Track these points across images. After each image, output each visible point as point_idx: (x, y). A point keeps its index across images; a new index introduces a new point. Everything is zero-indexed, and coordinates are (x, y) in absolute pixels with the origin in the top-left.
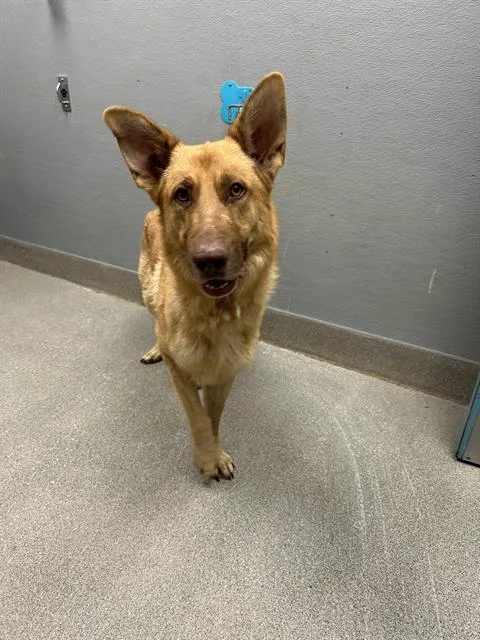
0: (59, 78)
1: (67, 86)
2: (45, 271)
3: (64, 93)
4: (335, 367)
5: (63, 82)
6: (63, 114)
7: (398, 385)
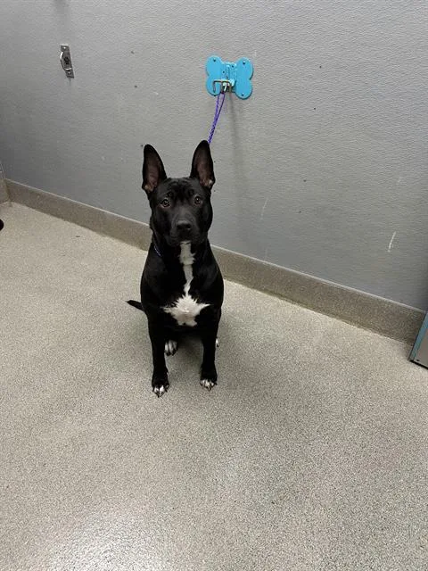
0: (62, 47)
1: (69, 54)
2: (58, 216)
3: (67, 61)
4: (305, 310)
5: (66, 50)
6: (67, 79)
7: (359, 327)
